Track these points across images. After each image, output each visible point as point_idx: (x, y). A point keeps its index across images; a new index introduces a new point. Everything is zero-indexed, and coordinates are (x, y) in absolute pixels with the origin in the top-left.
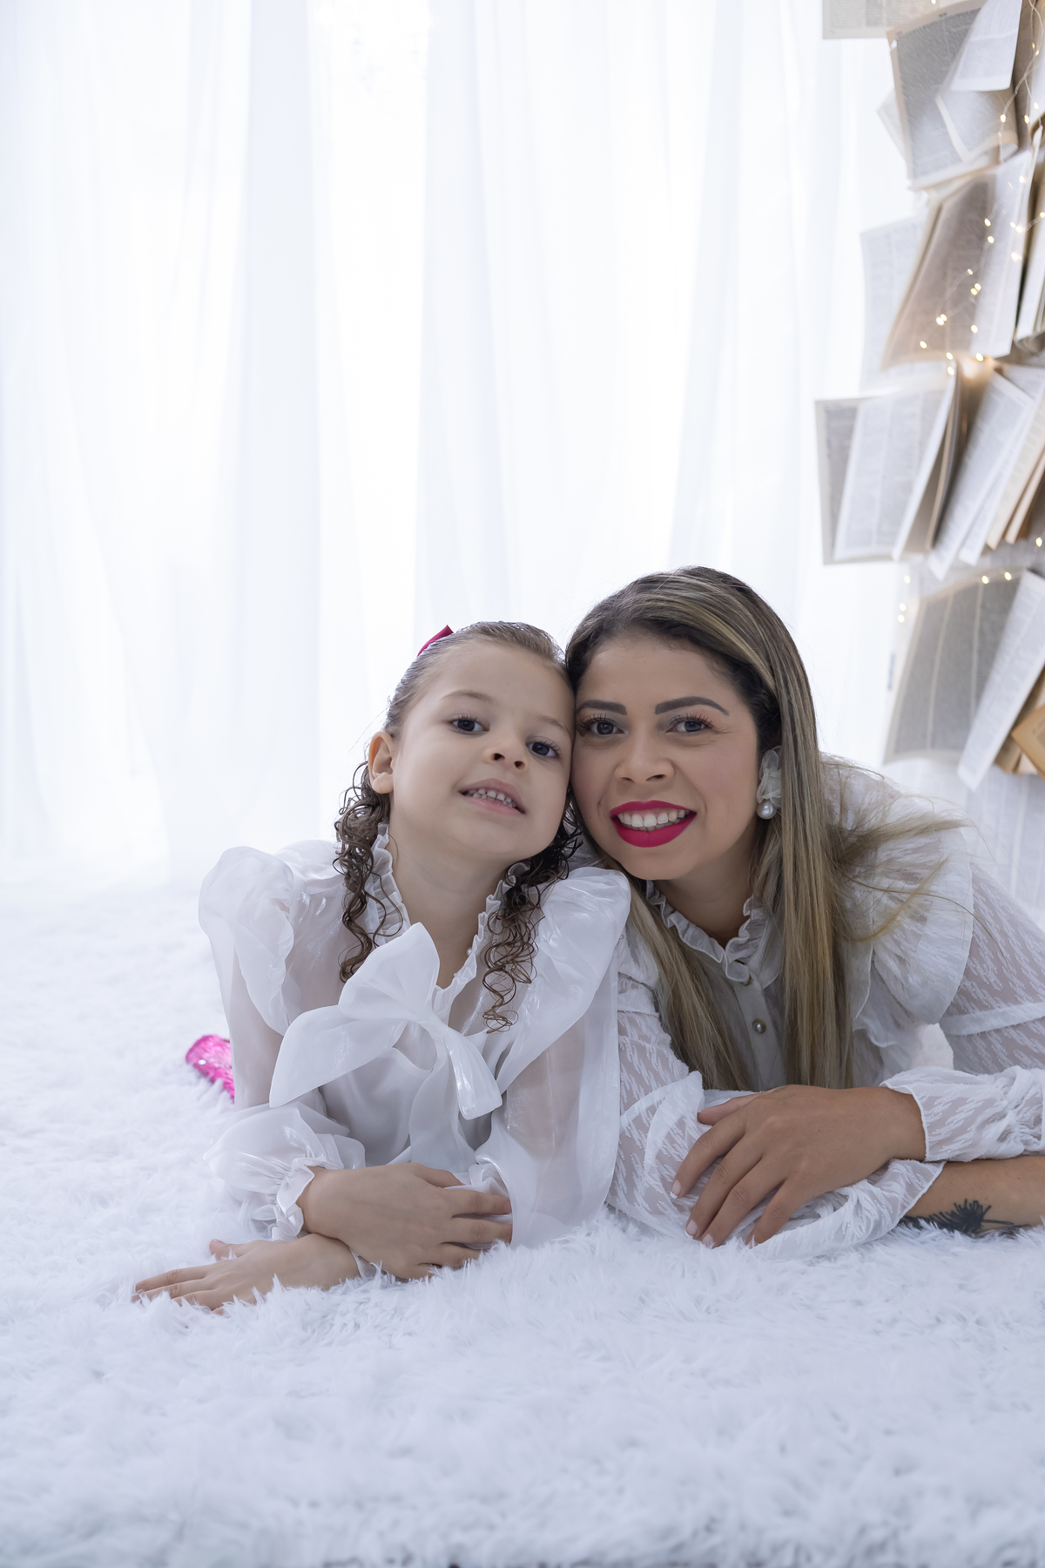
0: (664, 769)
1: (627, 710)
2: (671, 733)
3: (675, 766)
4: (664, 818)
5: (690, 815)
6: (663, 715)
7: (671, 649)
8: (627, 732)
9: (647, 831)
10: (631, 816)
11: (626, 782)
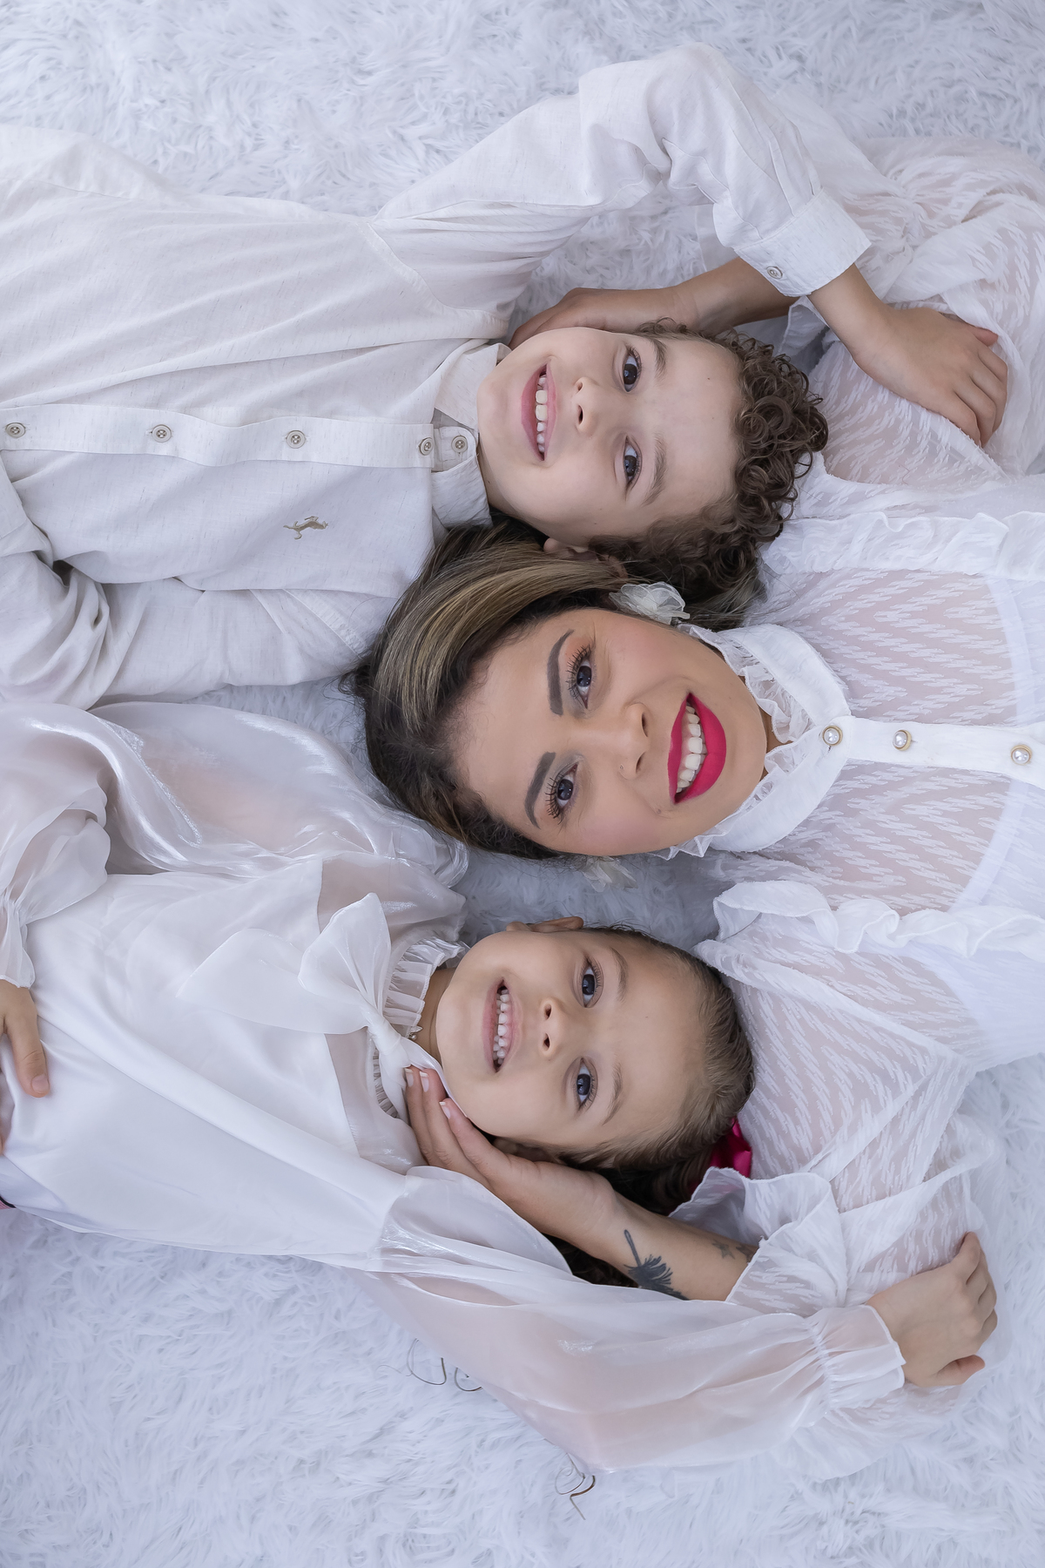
0: (635, 715)
1: (550, 752)
2: (589, 702)
3: (629, 703)
4: (694, 728)
5: (691, 700)
6: (565, 707)
7: (483, 684)
8: (578, 759)
9: (705, 755)
10: (685, 768)
11: (642, 766)
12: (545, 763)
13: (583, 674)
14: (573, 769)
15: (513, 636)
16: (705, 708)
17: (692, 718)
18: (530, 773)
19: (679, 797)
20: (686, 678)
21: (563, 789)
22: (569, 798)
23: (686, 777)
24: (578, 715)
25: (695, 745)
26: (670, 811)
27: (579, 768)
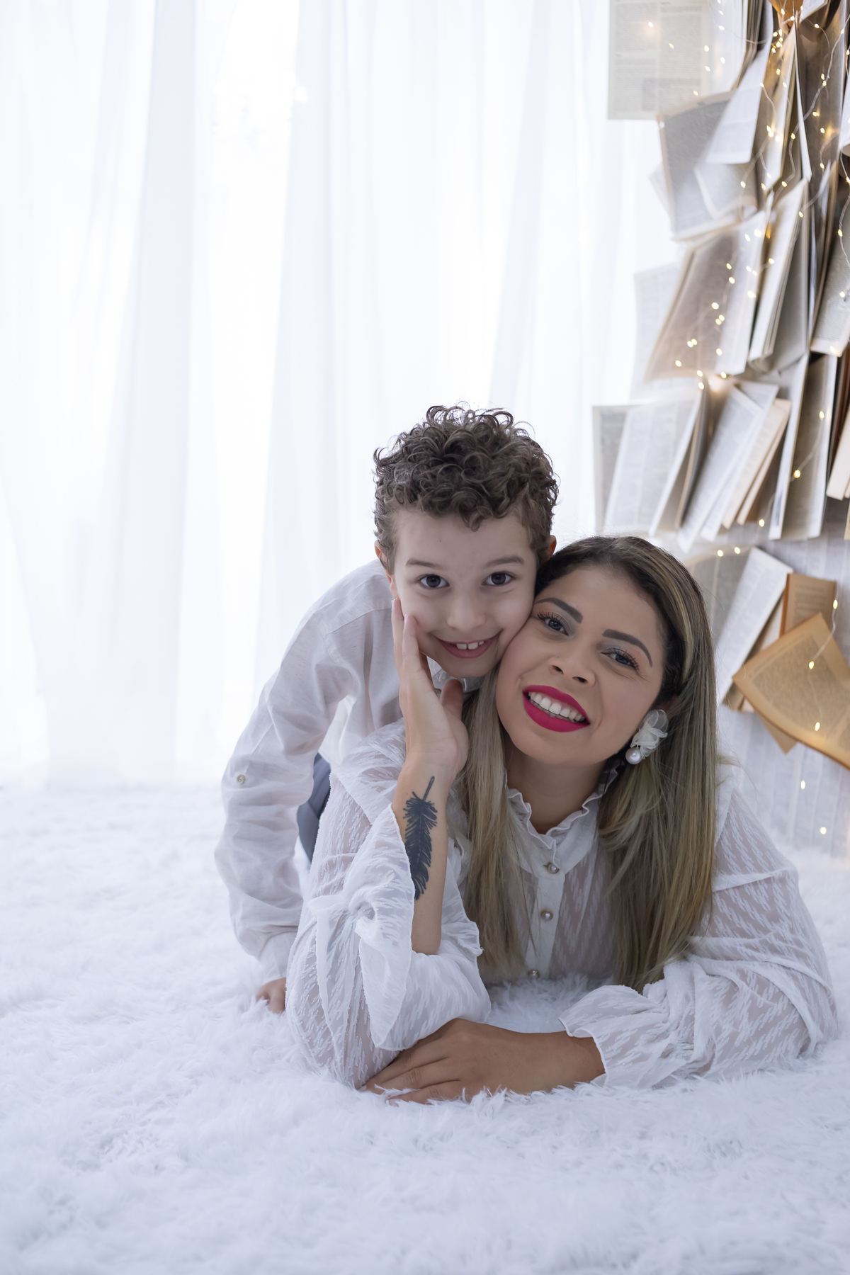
0: (588, 676)
1: (582, 620)
2: (605, 656)
3: (597, 677)
6: (607, 639)
8: (572, 637)
9: (548, 714)
11: (556, 670)
12: (576, 614)
13: (624, 660)
14: (566, 633)
15: (661, 627)
16: (579, 728)
17: (572, 715)
18: (573, 604)
19: (526, 694)
20: (599, 725)
21: (556, 624)
22: (549, 625)
23: (538, 699)
24: (599, 646)
25: (555, 708)
26: (519, 686)
27: (566, 636)
